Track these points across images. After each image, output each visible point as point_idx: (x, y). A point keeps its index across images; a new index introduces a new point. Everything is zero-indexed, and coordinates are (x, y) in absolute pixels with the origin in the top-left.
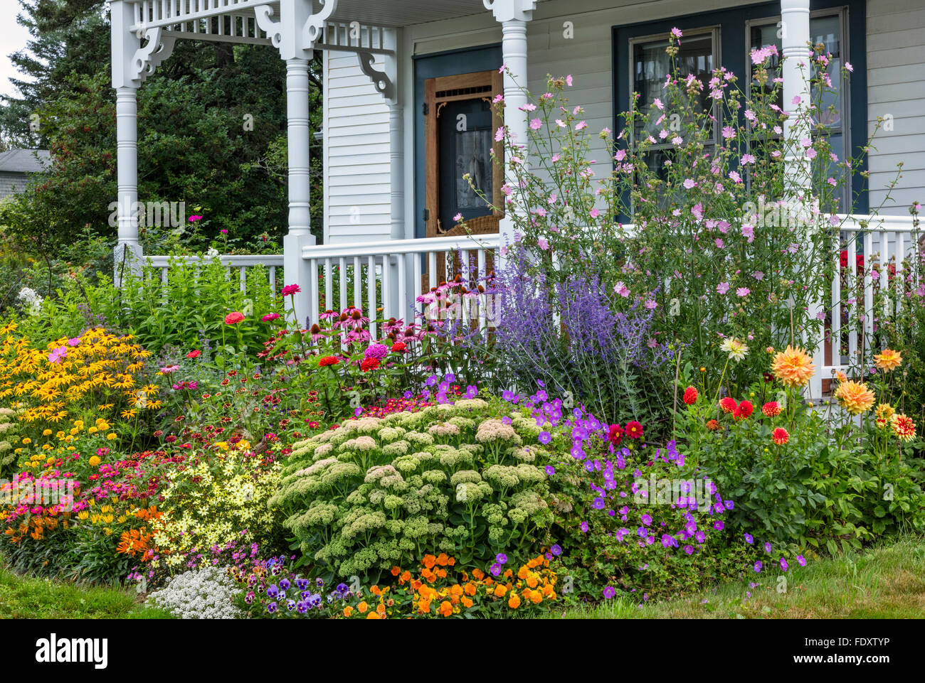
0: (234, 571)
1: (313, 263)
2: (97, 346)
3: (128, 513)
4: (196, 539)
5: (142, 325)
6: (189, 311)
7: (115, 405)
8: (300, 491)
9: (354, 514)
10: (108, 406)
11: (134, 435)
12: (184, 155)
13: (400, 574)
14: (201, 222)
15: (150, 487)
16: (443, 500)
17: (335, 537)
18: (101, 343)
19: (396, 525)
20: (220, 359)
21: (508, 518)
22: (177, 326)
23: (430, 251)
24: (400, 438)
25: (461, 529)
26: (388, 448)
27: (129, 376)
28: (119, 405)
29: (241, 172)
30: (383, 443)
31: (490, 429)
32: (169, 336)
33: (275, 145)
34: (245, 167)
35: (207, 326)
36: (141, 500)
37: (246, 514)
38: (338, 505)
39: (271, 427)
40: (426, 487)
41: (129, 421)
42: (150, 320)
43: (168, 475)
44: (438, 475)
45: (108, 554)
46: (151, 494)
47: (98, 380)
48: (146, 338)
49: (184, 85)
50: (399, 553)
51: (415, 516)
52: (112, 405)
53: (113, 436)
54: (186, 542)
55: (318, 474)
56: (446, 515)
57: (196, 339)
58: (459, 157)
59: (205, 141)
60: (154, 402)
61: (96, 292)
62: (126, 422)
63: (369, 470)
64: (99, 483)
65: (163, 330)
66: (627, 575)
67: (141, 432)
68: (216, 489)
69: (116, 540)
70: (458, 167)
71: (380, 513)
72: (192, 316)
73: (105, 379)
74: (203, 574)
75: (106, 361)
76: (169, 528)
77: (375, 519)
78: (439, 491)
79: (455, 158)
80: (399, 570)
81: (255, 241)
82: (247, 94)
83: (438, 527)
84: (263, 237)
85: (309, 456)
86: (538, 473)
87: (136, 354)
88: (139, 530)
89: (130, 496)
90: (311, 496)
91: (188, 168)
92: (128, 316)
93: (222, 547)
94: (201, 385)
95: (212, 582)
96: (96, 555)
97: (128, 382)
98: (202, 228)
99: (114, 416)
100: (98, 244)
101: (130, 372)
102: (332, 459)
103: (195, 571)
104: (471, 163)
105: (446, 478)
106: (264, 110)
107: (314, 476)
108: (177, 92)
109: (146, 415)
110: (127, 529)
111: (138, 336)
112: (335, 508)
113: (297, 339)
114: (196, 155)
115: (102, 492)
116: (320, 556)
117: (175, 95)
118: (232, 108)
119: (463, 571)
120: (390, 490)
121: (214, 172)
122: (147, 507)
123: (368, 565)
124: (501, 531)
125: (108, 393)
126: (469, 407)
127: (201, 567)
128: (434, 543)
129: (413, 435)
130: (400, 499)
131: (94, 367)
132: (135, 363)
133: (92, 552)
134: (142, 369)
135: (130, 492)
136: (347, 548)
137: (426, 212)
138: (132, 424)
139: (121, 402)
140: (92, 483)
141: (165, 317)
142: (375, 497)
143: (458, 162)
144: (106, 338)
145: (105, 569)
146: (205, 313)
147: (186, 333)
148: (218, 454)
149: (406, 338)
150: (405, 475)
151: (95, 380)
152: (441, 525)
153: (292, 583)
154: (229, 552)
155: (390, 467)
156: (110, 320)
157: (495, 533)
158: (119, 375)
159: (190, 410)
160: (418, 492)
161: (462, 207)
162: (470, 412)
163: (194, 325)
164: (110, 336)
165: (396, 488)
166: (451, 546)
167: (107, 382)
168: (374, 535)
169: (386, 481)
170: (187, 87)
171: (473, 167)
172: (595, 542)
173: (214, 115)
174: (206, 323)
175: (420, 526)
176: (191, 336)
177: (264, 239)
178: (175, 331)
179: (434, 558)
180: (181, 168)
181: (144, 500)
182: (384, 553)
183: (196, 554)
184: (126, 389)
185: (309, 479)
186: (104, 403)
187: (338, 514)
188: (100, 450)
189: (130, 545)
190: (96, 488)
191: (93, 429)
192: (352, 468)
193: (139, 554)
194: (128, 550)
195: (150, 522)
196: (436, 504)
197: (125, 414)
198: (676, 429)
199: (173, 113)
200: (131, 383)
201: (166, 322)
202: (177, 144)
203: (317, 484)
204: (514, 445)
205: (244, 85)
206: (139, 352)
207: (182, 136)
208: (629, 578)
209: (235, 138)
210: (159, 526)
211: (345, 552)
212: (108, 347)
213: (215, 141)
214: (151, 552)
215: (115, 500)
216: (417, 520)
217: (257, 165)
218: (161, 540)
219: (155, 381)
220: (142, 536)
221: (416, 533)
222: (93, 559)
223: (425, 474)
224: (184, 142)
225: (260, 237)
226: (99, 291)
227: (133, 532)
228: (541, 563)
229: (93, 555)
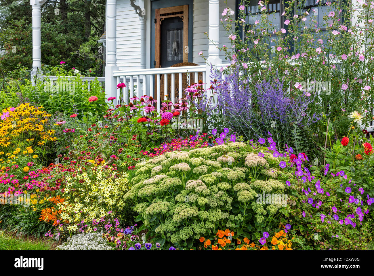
0: (107, 236)
1: (118, 78)
2: (26, 111)
3: (45, 199)
4: (83, 215)
5: (46, 103)
6: (67, 97)
7: (35, 139)
8: (148, 194)
9: (179, 208)
10: (31, 139)
11: (44, 154)
12: (51, 49)
13: (205, 241)
14: (65, 64)
15: (57, 185)
16: (230, 200)
17: (168, 220)
18: (28, 110)
19: (204, 214)
20: (84, 118)
21: (267, 211)
22: (61, 104)
23: (172, 73)
24: (202, 164)
25: (240, 216)
26: (197, 170)
27: (41, 126)
28: (37, 139)
29: (70, 56)
30: (193, 166)
31: (252, 159)
32: (58, 108)
33: (82, 46)
34: (72, 53)
35: (75, 103)
36: (51, 192)
37: (111, 202)
38: (169, 202)
39: (113, 152)
40: (220, 192)
41: (41, 147)
42: (49, 100)
43: (66, 178)
44: (226, 186)
45: (34, 220)
46: (58, 189)
47: (27, 127)
48: (47, 107)
49: (51, 25)
50: (205, 230)
51: (214, 209)
52: (33, 139)
53: (36, 156)
54: (78, 216)
55: (157, 184)
56: (231, 208)
57: (70, 109)
58: (168, 41)
59: (58, 45)
60: (53, 138)
61: (25, 87)
62: (40, 148)
63: (188, 183)
64: (28, 181)
65: (55, 105)
66: (327, 241)
67: (47, 152)
68: (93, 187)
69: (39, 213)
70: (168, 44)
71: (195, 207)
72: (67, 99)
73: (30, 127)
74: (88, 237)
75: (30, 118)
76: (69, 209)
77: (193, 211)
78: (227, 195)
79: (167, 41)
80: (204, 239)
81: (86, 72)
82: (72, 29)
83: (227, 215)
84: (90, 70)
85: (149, 172)
86: (280, 185)
87: (45, 115)
88: (51, 208)
89: (46, 189)
90: (153, 196)
91: (52, 54)
92: (39, 98)
93: (98, 220)
94: (76, 130)
95: (94, 241)
96: (28, 221)
97: (41, 128)
98: (65, 66)
99: (34, 145)
100: (23, 70)
101: (42, 124)
102: (163, 175)
103: (84, 234)
104: (174, 43)
105: (231, 187)
106: (78, 35)
107: (154, 185)
108: (48, 27)
109: (50, 144)
110: (44, 207)
111: (44, 108)
112: (168, 204)
113: (124, 109)
114: (55, 49)
115: (30, 186)
116: (159, 230)
117: (48, 28)
118: (67, 34)
119: (238, 239)
120: (201, 195)
121: (61, 56)
122: (55, 195)
123: (188, 237)
124: (263, 218)
125: (31, 134)
126: (238, 146)
127: (87, 232)
128: (223, 224)
129: (209, 162)
130: (206, 199)
131: (25, 121)
132: (44, 120)
133: (26, 219)
134: (47, 122)
135: (45, 187)
136: (175, 227)
137: (155, 62)
138: (43, 149)
139: (37, 138)
140: (25, 180)
141: (56, 100)
142: (192, 198)
143: (168, 42)
144: (30, 108)
145: (33, 228)
146: (73, 98)
147: (65, 107)
148: (92, 168)
149: (176, 110)
150: (208, 185)
151: (25, 127)
152: (227, 214)
153: (142, 245)
154: (102, 224)
155: (199, 181)
156: (31, 100)
157: (260, 219)
158: (37, 125)
159: (74, 143)
160: (216, 195)
161: (169, 60)
162: (238, 150)
163: (69, 103)
164: (31, 107)
165: (204, 193)
166: (233, 225)
167: (31, 128)
168: (190, 220)
169: (199, 189)
170: (52, 26)
171: (174, 45)
172: (306, 221)
173: (61, 35)
174: (74, 102)
175: (218, 215)
176: (67, 108)
177: (90, 72)
178: (60, 106)
179: (223, 232)
180: (49, 53)
181: (53, 192)
182: (197, 230)
183: (84, 224)
184: (39, 132)
185: (151, 186)
186: (29, 138)
187: (170, 207)
188: (29, 163)
189: (46, 217)
190: (27, 183)
191: (24, 152)
192: (177, 181)
193: (51, 222)
194: (45, 220)
195: (58, 205)
196: (226, 202)
197: (39, 143)
198: (326, 157)
199: (47, 34)
200: (42, 129)
201: (56, 101)
202: (48, 45)
203: (157, 189)
204: (265, 168)
205: (71, 26)
206: (46, 114)
207: (50, 42)
208: (328, 242)
209: (68, 44)
210: (63, 208)
211: (175, 229)
212: (31, 112)
213: (62, 45)
214: (58, 222)
215: (38, 191)
216: (215, 211)
217: (76, 53)
218: (64, 216)
219: (53, 128)
220: (53, 212)
221: (215, 219)
222: (26, 223)
223: (219, 185)
224: (51, 44)
225: (89, 71)
226: (26, 87)
227: (48, 210)
228: (282, 235)
229: (26, 220)
